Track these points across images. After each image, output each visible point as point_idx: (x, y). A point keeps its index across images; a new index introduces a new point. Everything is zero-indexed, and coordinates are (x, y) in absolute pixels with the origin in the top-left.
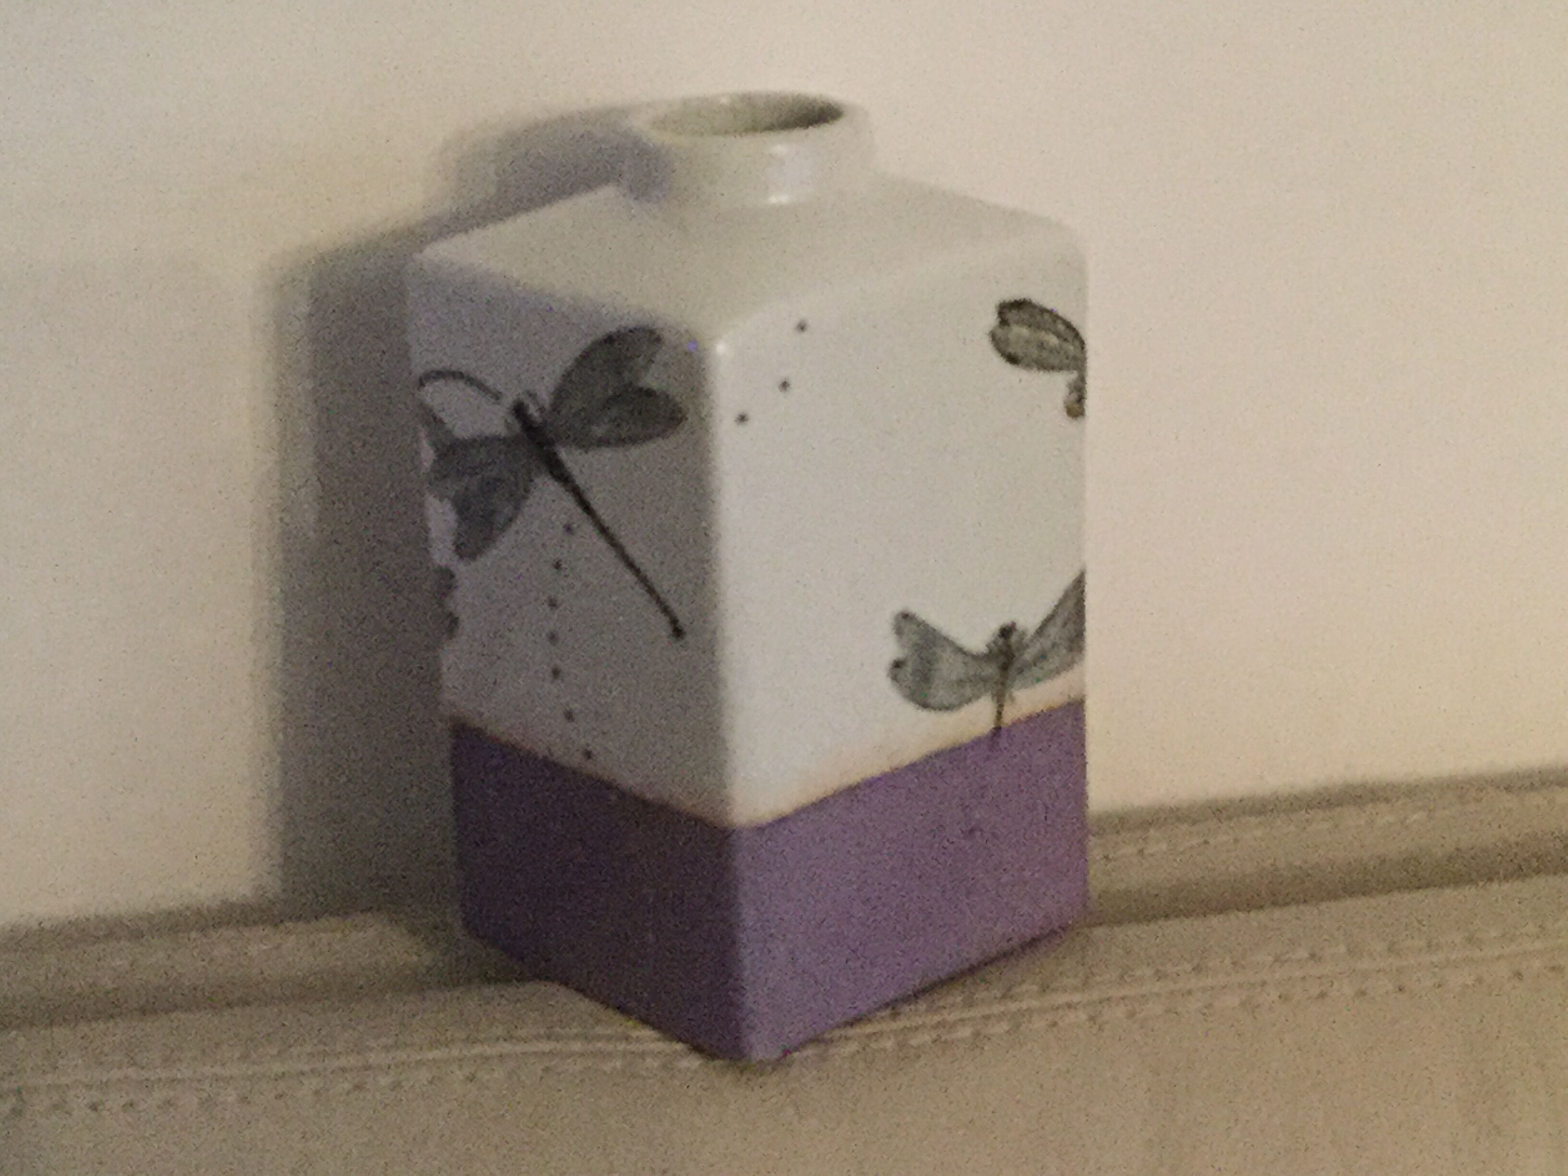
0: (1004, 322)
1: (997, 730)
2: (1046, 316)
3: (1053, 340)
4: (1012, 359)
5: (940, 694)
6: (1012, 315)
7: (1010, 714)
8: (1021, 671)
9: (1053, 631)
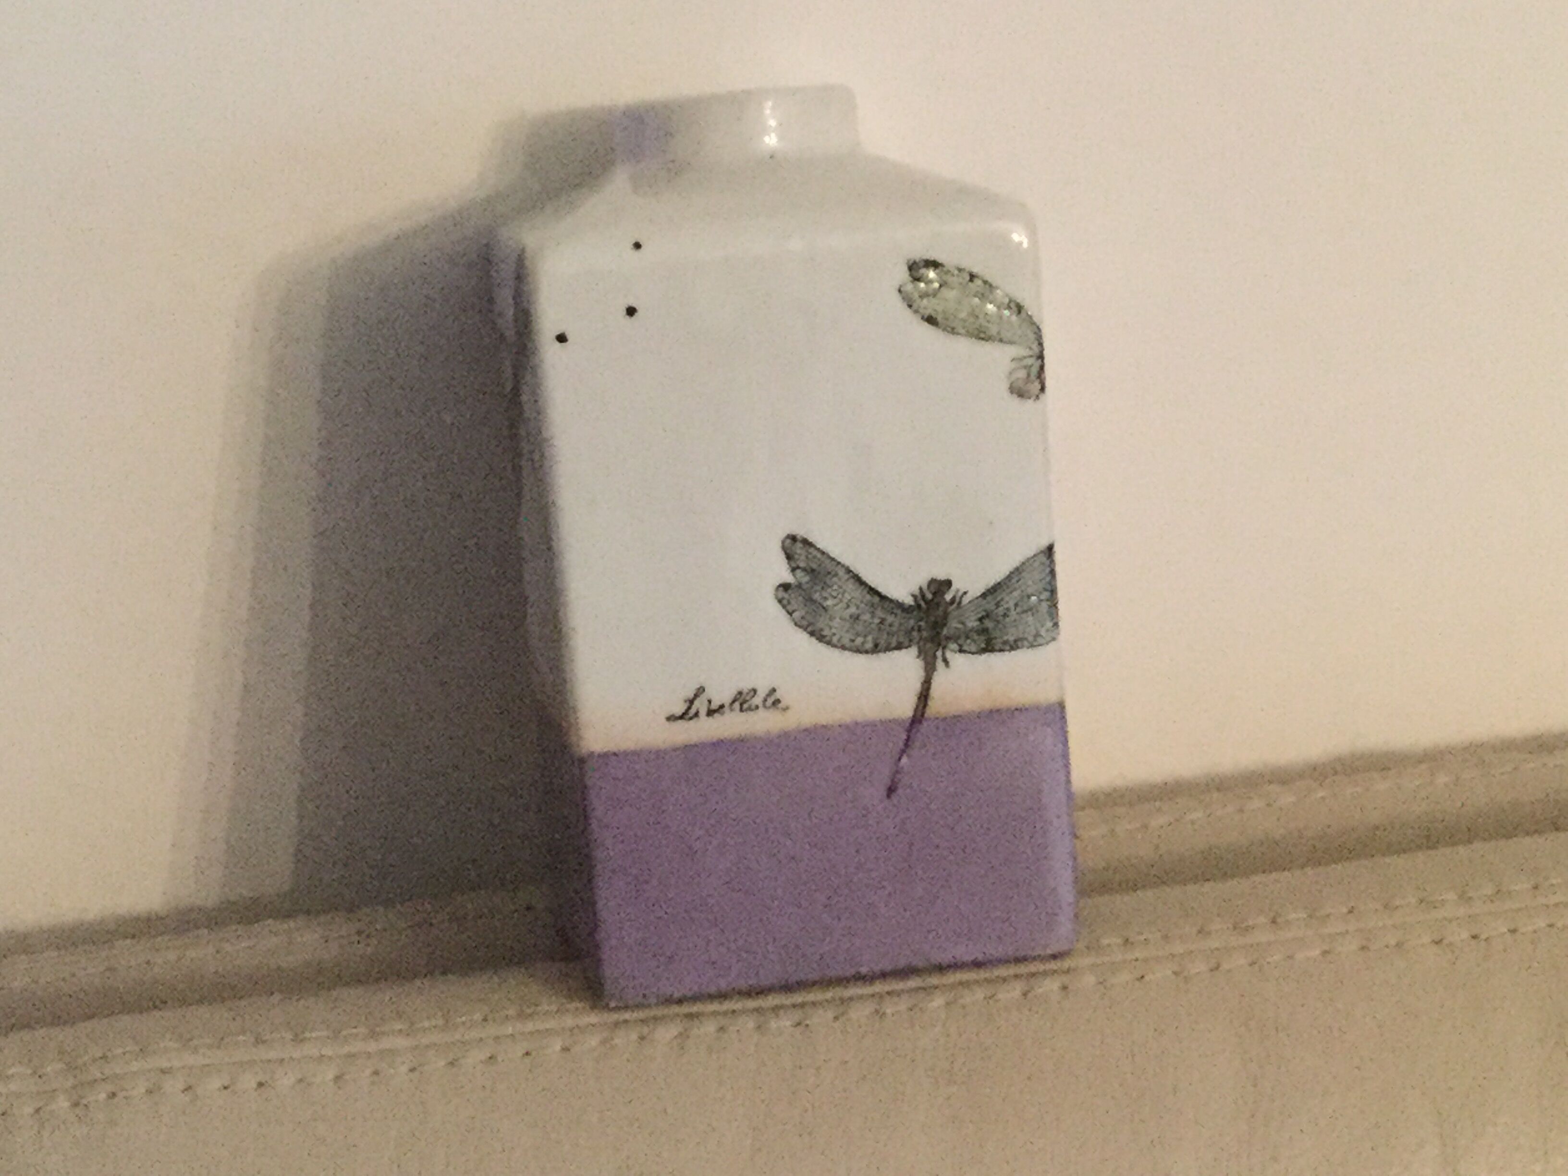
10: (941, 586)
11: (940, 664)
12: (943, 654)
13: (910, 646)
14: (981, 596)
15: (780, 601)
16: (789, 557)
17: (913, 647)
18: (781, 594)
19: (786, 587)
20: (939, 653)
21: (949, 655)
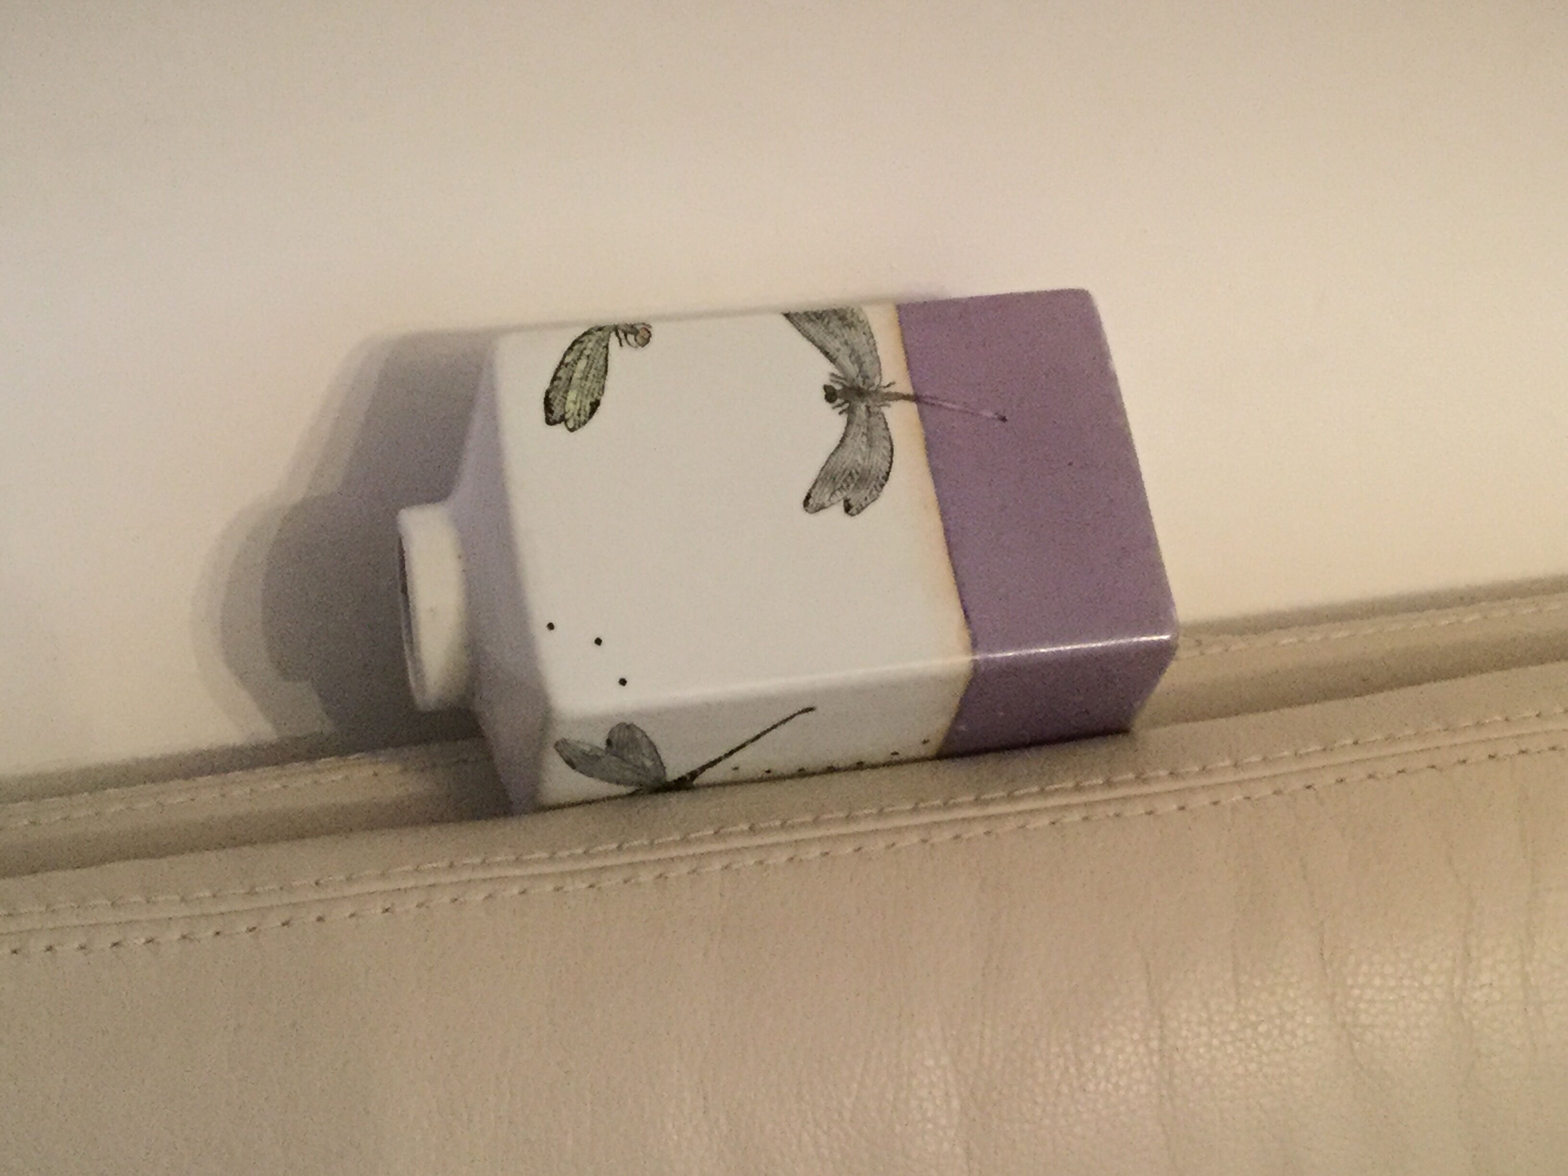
0: (563, 419)
1: (916, 398)
2: (561, 374)
3: (582, 364)
4: (595, 405)
5: (878, 460)
6: (558, 411)
7: (904, 386)
8: (866, 377)
9: (833, 345)
10: (830, 395)
11: (892, 389)
12: (885, 387)
13: (883, 414)
14: (834, 364)
15: (859, 512)
16: (822, 507)
17: (882, 411)
18: (853, 510)
19: (848, 508)
20: (886, 390)
21: (885, 383)
